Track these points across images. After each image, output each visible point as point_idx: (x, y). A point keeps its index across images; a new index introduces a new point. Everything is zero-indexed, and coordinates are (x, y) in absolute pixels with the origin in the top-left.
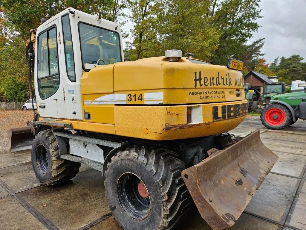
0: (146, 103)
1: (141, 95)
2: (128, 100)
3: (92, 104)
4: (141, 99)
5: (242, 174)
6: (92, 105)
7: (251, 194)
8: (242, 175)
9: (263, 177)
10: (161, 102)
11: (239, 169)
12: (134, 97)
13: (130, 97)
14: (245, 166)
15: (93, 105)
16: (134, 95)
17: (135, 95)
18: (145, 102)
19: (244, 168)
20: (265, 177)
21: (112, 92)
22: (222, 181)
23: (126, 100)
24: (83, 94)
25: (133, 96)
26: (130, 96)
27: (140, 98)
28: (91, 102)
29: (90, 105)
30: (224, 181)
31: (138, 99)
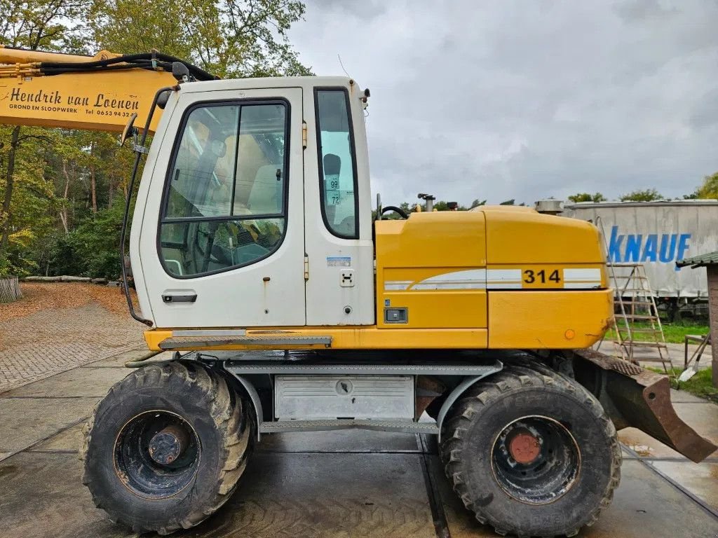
0: (566, 286)
1: (556, 272)
2: (527, 281)
3: (413, 288)
4: (557, 280)
6: (412, 291)
10: (597, 285)
12: (541, 276)
13: (530, 276)
15: (416, 290)
16: (539, 271)
17: (542, 273)
18: (565, 284)
21: (484, 265)
23: (521, 280)
24: (385, 268)
25: (539, 274)
26: (529, 273)
27: (554, 277)
28: (412, 285)
29: (408, 290)
31: (551, 279)
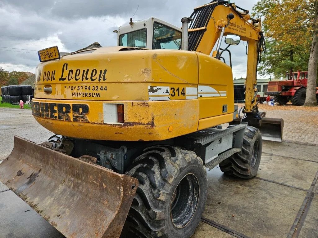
5: (31, 176)
7: (8, 183)
8: (29, 176)
9: (26, 198)
11: (36, 172)
14: (42, 177)
19: (38, 176)
20: (27, 202)
22: (21, 161)
30: (22, 162)
